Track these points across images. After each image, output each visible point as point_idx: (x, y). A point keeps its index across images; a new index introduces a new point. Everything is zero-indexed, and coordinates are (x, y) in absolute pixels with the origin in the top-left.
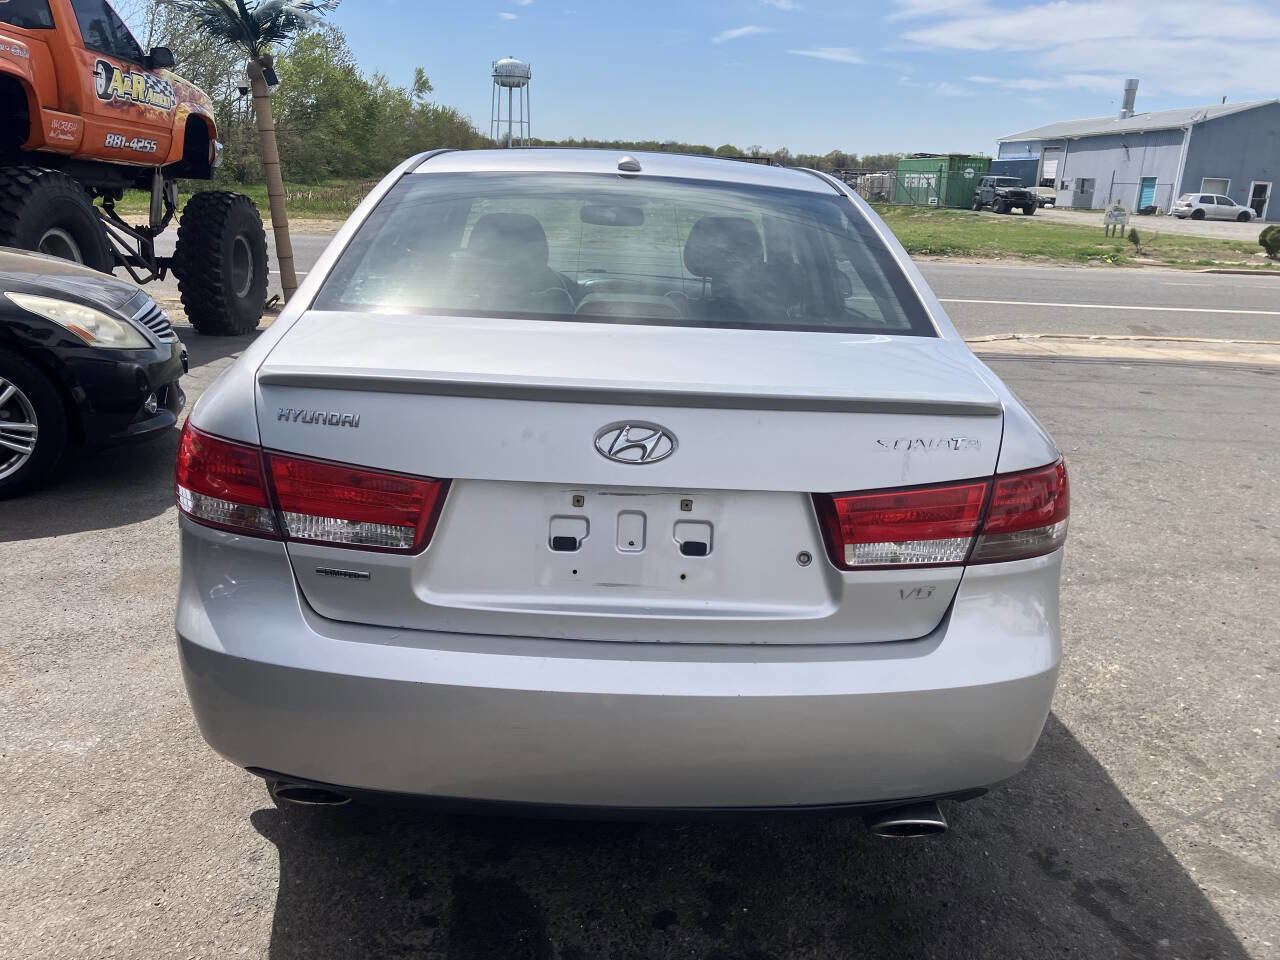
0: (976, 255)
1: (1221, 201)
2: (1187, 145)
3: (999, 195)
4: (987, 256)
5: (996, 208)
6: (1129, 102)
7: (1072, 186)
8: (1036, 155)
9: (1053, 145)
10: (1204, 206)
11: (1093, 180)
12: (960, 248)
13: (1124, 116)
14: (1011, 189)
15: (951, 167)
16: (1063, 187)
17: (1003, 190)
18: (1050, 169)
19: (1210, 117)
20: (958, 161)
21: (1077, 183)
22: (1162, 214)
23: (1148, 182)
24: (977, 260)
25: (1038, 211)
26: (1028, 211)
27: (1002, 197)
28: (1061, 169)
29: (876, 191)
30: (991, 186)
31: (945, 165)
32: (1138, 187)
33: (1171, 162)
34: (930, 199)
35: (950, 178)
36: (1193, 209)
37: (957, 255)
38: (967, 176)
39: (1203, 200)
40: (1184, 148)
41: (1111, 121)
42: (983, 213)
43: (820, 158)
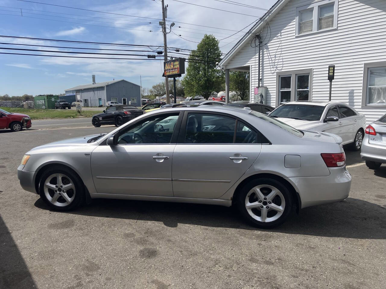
0: (40, 119)
1: (115, 103)
2: (106, 90)
3: (60, 105)
4: (42, 119)
5: (60, 108)
6: (94, 80)
7: (83, 101)
8: (75, 94)
9: (79, 91)
10: (112, 104)
11: (88, 99)
12: (35, 117)
13: (93, 84)
14: (64, 103)
15: (47, 98)
16: (81, 101)
17: (62, 103)
18: (78, 97)
19: (109, 84)
20: (50, 97)
21: (84, 100)
22: (104, 106)
23: (100, 99)
24: (40, 120)
25: (72, 108)
26: (69, 108)
27: (62, 105)
28: (81, 97)
29: (29, 106)
30: (59, 102)
31: (46, 98)
32: (98, 101)
33: (103, 94)
34: (43, 107)
35: (48, 101)
36: (110, 105)
37: (35, 119)
38: (52, 100)
39: (112, 103)
40: (105, 91)
41: (90, 85)
42: (58, 110)
43: (20, 97)
